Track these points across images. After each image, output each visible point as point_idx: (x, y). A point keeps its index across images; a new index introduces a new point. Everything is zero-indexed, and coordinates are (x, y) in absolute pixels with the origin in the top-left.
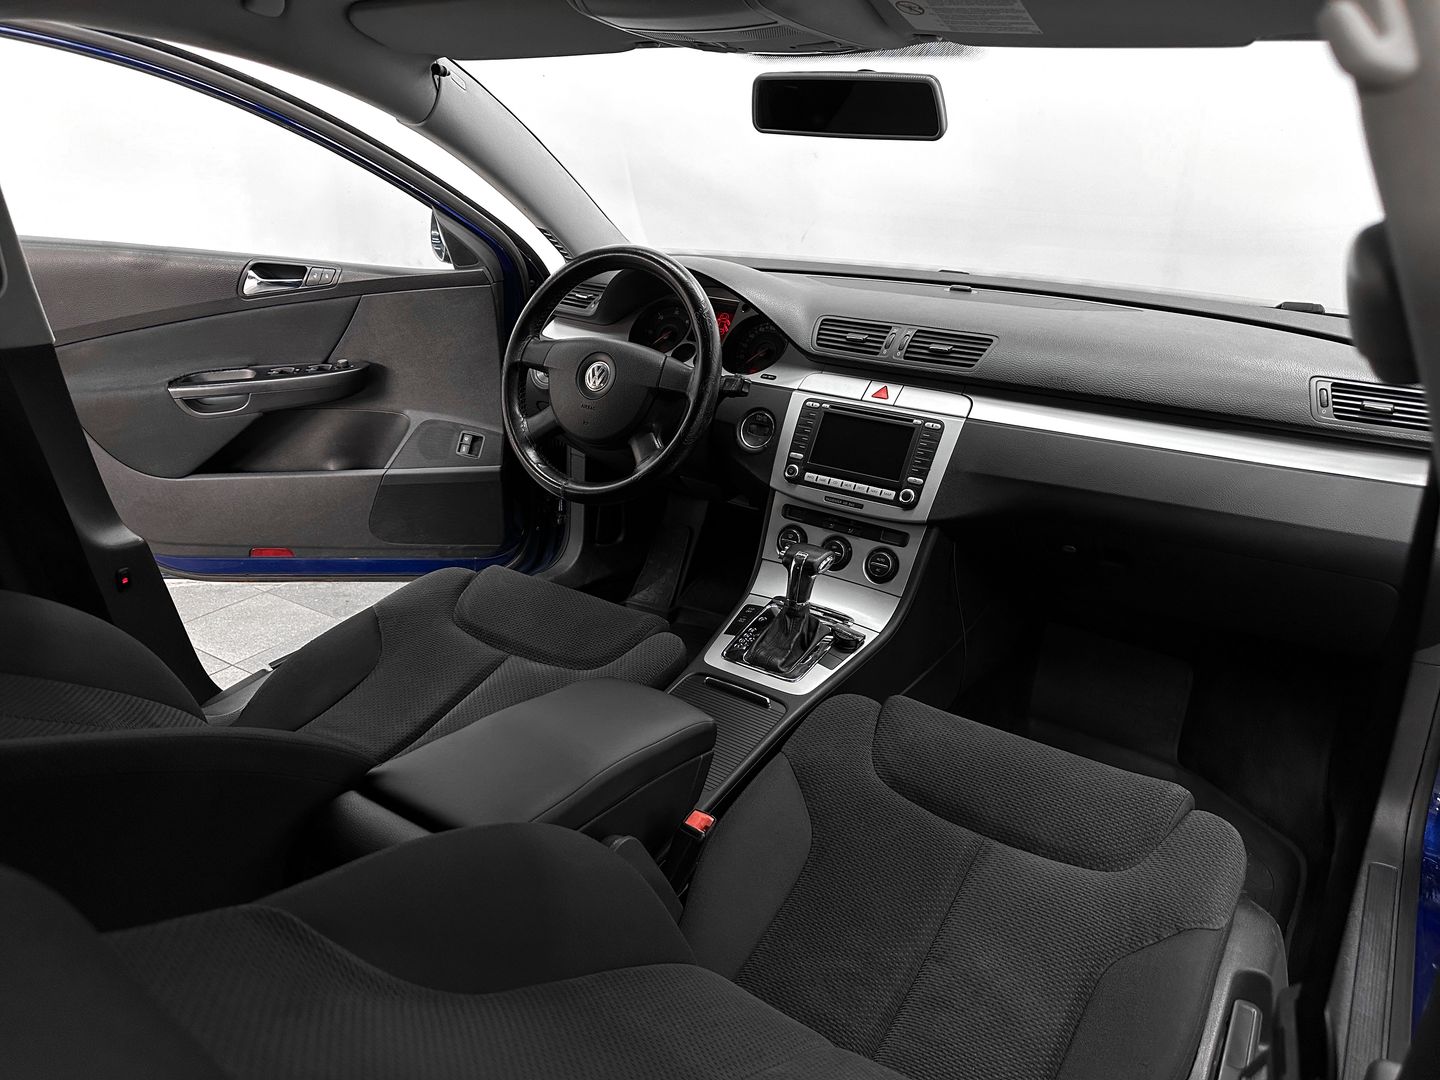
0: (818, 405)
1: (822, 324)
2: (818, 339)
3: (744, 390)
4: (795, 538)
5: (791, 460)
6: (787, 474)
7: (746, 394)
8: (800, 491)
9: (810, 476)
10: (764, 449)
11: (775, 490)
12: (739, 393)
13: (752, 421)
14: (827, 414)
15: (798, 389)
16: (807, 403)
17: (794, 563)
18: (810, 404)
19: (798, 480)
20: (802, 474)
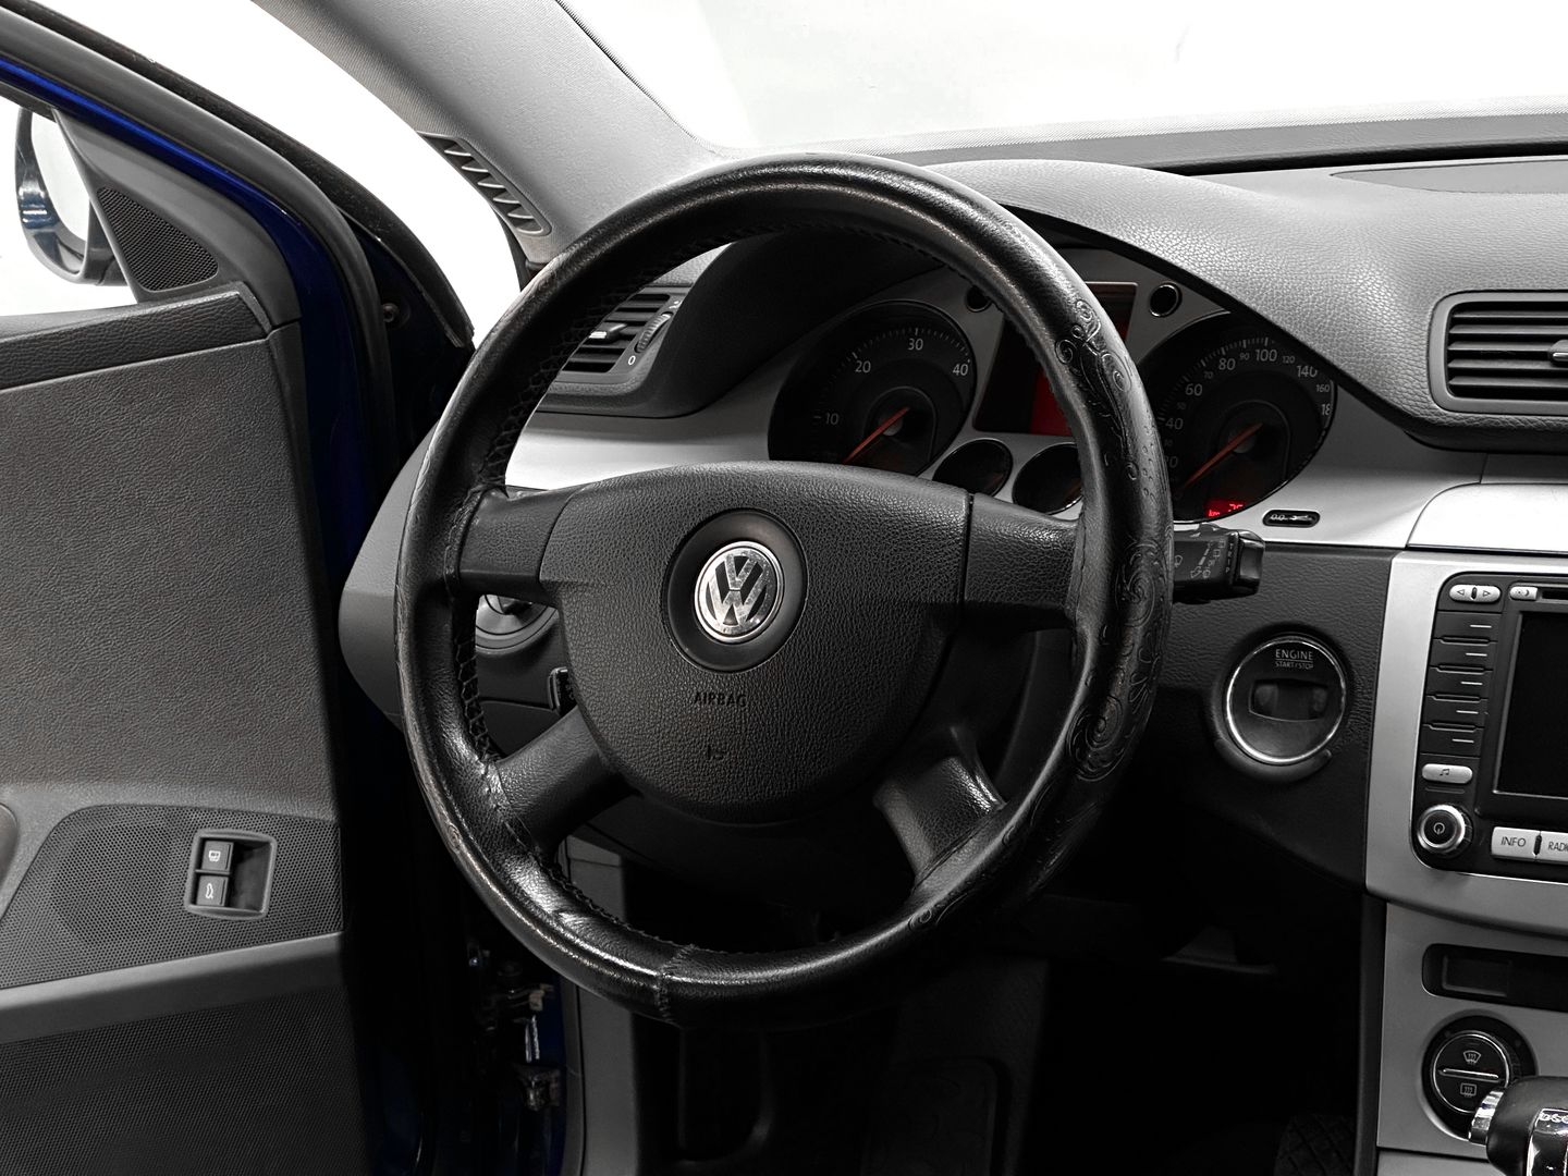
0: (1494, 592)
1: (1453, 322)
2: (1452, 374)
3: (1249, 573)
4: (1490, 1061)
5: (1427, 791)
6: (1423, 840)
7: (1252, 587)
8: (1482, 894)
9: (1509, 840)
10: (1324, 766)
11: (1381, 902)
12: (1230, 586)
13: (1262, 670)
14: (1533, 619)
15: (1408, 548)
16: (1455, 590)
17: (1532, 1152)
18: (1462, 591)
19: (1474, 857)
20: (1479, 836)
